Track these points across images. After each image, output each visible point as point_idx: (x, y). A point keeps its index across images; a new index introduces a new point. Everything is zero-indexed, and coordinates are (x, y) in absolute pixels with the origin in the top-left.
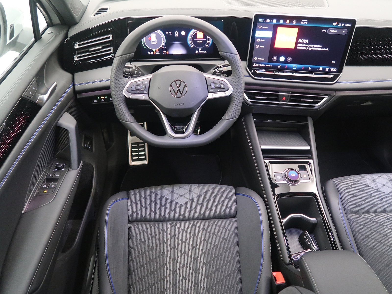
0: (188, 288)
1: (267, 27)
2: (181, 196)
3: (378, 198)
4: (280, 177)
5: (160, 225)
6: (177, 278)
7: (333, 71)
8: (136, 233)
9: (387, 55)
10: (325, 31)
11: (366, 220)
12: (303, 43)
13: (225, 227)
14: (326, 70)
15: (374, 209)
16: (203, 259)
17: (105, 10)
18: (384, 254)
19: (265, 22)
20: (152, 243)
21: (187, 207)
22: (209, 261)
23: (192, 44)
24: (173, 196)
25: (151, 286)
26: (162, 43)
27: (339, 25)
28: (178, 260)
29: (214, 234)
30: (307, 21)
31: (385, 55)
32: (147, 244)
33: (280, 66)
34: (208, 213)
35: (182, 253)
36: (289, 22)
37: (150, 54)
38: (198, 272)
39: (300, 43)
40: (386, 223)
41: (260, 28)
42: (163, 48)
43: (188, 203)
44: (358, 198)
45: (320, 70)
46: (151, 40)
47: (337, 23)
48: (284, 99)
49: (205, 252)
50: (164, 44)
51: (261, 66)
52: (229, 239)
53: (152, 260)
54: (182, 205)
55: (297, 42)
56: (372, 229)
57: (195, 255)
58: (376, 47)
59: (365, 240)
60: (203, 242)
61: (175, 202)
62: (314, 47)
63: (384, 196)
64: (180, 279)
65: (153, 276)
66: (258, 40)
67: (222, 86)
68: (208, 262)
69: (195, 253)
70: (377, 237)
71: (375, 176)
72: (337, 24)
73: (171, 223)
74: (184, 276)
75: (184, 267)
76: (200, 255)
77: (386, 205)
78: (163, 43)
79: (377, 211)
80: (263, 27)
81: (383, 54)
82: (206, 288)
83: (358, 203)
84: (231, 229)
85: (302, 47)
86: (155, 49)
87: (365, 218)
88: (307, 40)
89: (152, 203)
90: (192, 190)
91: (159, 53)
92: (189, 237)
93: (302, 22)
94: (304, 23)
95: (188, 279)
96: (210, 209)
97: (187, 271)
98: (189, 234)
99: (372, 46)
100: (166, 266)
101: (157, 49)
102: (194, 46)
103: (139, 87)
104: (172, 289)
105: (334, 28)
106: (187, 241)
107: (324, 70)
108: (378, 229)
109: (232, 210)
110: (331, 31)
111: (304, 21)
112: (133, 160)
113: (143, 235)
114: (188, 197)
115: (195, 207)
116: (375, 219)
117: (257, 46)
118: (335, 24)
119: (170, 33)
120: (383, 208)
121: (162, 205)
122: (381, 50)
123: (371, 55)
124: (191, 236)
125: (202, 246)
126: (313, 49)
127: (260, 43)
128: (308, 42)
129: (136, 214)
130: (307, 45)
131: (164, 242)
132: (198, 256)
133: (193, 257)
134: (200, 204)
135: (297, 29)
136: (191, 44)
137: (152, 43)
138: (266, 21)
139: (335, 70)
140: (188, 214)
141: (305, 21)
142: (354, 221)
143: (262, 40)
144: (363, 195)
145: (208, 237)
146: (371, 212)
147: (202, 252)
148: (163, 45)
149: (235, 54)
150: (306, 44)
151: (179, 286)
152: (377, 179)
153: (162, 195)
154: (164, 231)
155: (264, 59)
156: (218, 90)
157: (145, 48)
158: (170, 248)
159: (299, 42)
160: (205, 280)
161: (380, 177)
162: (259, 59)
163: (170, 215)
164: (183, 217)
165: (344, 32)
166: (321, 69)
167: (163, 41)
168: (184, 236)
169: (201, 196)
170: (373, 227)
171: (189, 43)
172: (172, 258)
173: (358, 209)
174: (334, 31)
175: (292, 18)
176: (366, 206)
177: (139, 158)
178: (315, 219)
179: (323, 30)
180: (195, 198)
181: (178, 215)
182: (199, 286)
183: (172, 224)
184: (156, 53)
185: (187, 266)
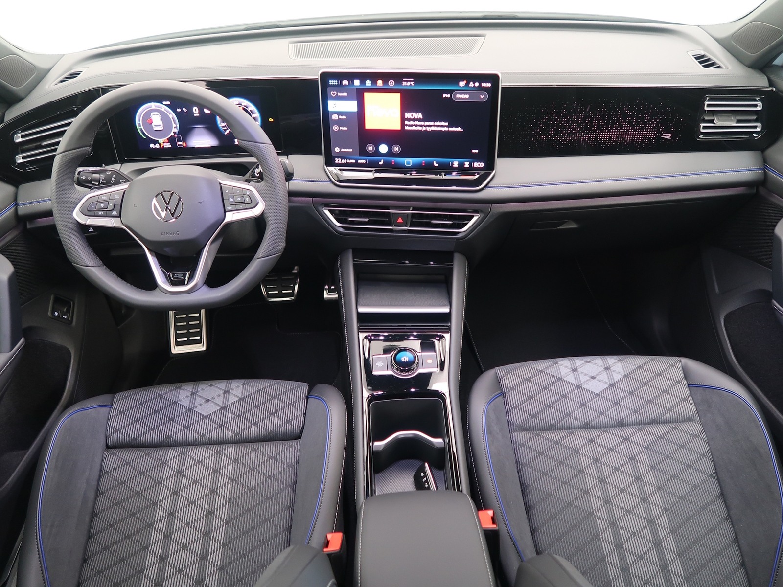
0: (186, 565)
1: (345, 94)
2: (208, 401)
3: (576, 402)
4: (383, 364)
5: (159, 454)
6: (170, 547)
7: (479, 166)
8: (113, 467)
9: (581, 135)
10: (448, 96)
11: (547, 442)
12: (414, 120)
13: (274, 455)
14: (465, 166)
15: (566, 422)
16: (223, 513)
17: (74, 75)
18: (571, 505)
19: (340, 85)
20: (138, 485)
21: (213, 420)
22: (235, 517)
23: (225, 128)
24: (192, 402)
25: (122, 560)
26: (173, 129)
27: (470, 85)
28: (179, 514)
29: (253, 469)
30: (412, 80)
31: (579, 135)
32: (129, 486)
33: (382, 161)
34: (250, 431)
35: (188, 501)
36: (382, 83)
37: (154, 147)
38: (211, 536)
39: (409, 120)
40: (586, 448)
41: (334, 96)
42: (176, 136)
43: (218, 413)
44: (538, 402)
45: (454, 166)
46: (153, 124)
47: (465, 82)
48: (400, 220)
49: (230, 501)
50: (177, 130)
51: (349, 162)
52: (279, 477)
53: (133, 515)
54: (206, 417)
55: (403, 119)
56: (555, 460)
57: (211, 507)
58: (557, 121)
59: (539, 481)
60: (230, 483)
61: (195, 411)
62: (434, 126)
63: (590, 397)
64: (176, 548)
65: (129, 544)
66: (335, 117)
67: (247, 199)
68: (232, 518)
69: (211, 503)
70: (564, 475)
71: (579, 361)
72: (467, 84)
73: (180, 449)
74: (183, 544)
75: (188, 527)
76: (220, 506)
77: (591, 415)
78: (175, 128)
79: (573, 425)
80: (338, 93)
81: (574, 134)
82: (219, 564)
83: (535, 411)
84: (286, 459)
85: (414, 127)
86: (162, 140)
87: (546, 439)
88: (420, 114)
89: (152, 414)
90: (230, 391)
91: (170, 146)
92: (206, 474)
93: (404, 82)
94: (408, 84)
95: (190, 549)
96: (255, 424)
97: (192, 534)
98: (207, 469)
99: (549, 120)
100: (154, 526)
101: (165, 139)
102: (229, 131)
103: (102, 205)
104: (157, 565)
105: (462, 91)
106: (202, 480)
107: (461, 166)
108: (568, 459)
109: (293, 425)
110: (458, 96)
111: (407, 81)
112: (178, 344)
113: (125, 470)
114: (221, 403)
115: (228, 420)
116: (566, 442)
117: (335, 128)
118: (462, 84)
119: (184, 110)
120: (584, 421)
121: (171, 417)
122: (569, 127)
123: (552, 137)
124: (211, 471)
125: (226, 492)
126: (433, 128)
127: (339, 123)
128: (422, 118)
129: (119, 434)
130: (422, 123)
131: (160, 483)
132: (216, 507)
133: (207, 510)
134: (239, 416)
135: (399, 95)
136: (223, 128)
137: (155, 129)
138: (341, 83)
139: (482, 165)
140: (213, 432)
141: (410, 81)
142: (522, 445)
143: (342, 116)
144: (547, 397)
145: (240, 474)
146: (560, 428)
147: (224, 500)
148: (175, 131)
149: (260, 143)
150: (419, 120)
151: (171, 562)
152: (581, 366)
153: (174, 400)
154: (164, 463)
155: (351, 150)
156: (241, 207)
157: (145, 137)
158: (168, 494)
159: (406, 117)
160: (221, 550)
161: (588, 362)
162: (342, 150)
163: (181, 435)
164: (205, 438)
165: (482, 97)
166: (456, 164)
167: (174, 125)
168: (197, 472)
169: (243, 401)
170: (558, 455)
171: (220, 126)
172: (168, 511)
173: (535, 422)
174: (464, 95)
175: (386, 77)
176: (551, 416)
177: (189, 339)
178: (440, 440)
179: (445, 96)
180: (232, 405)
181: (195, 434)
182: (207, 562)
183: (180, 451)
184: (165, 147)
185: (193, 524)
